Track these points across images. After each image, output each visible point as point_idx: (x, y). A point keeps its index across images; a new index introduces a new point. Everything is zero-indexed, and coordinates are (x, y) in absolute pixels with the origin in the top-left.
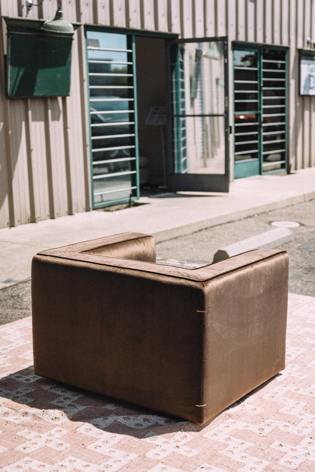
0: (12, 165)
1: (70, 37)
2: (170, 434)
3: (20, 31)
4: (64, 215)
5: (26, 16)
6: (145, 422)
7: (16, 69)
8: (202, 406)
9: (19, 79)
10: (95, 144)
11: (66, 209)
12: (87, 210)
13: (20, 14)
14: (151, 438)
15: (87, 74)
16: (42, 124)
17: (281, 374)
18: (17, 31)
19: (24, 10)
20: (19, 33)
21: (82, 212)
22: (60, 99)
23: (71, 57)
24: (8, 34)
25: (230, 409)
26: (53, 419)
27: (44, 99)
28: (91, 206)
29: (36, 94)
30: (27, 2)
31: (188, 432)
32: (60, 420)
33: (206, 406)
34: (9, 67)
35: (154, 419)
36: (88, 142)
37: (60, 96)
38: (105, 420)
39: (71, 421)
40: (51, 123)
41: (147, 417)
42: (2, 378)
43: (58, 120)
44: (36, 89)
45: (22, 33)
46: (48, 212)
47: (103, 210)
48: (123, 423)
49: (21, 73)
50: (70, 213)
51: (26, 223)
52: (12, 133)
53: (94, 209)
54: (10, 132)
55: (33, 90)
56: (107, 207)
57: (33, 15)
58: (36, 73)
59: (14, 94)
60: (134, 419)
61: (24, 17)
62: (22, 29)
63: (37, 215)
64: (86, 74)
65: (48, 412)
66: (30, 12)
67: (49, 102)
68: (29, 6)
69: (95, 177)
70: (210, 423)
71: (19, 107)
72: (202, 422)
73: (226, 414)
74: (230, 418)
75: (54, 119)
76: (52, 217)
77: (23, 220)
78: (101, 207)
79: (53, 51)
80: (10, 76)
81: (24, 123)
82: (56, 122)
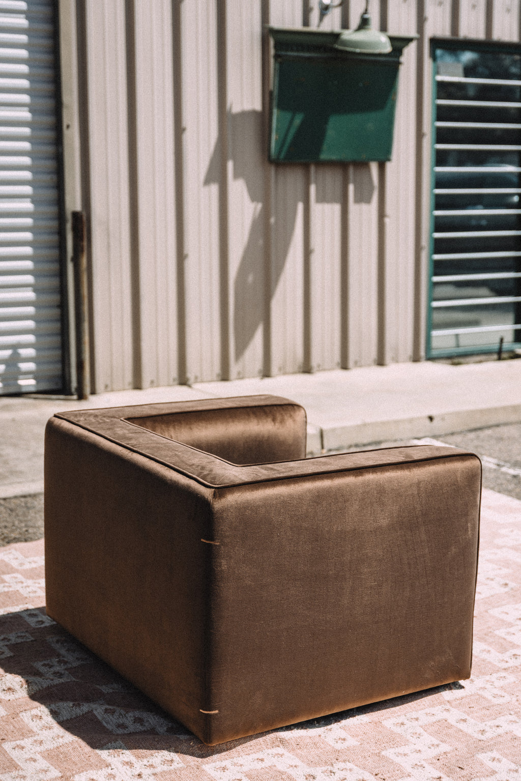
0: (273, 277)
1: (395, 59)
2: (148, 751)
3: (298, 51)
4: (369, 365)
5: (319, 26)
6: (135, 722)
7: (288, 115)
8: (209, 712)
9: (292, 131)
10: (440, 246)
11: (373, 353)
12: (416, 359)
13: (306, 22)
14: (111, 751)
15: (433, 124)
16: (337, 208)
17: (462, 687)
18: (292, 50)
19: (315, 15)
20: (295, 54)
21: (404, 361)
22: (374, 167)
23: (395, 94)
24: (276, 56)
25: (293, 731)
26: (4, 690)
27: (342, 165)
28: (422, 353)
29: (324, 156)
30: (321, 3)
31: (182, 754)
32: (14, 693)
33: (216, 714)
34: (275, 111)
35: (152, 720)
36: (425, 242)
37: (374, 160)
38: (74, 708)
39: (29, 699)
40: (353, 207)
41: (145, 715)
42: (8, 614)
43: (368, 201)
44: (325, 147)
45: (301, 54)
46: (337, 357)
47: (449, 361)
48: (100, 718)
49: (298, 121)
50: (381, 362)
51: (294, 373)
52: (276, 223)
53: (430, 358)
54: (272, 220)
55: (319, 150)
56: (456, 358)
57: (331, 23)
58: (326, 122)
59: (282, 156)
60: (121, 714)
61: (314, 27)
62: (301, 47)
63: (315, 361)
64: (429, 124)
65: (3, 678)
66: (327, 19)
67: (351, 170)
68: (325, 9)
69: (435, 304)
70: (235, 747)
71: (292, 179)
72: (211, 742)
73: (277, 738)
74: (281, 745)
75: (358, 200)
76: (344, 366)
77: (289, 368)
78: (445, 356)
79: (361, 85)
80: (277, 127)
81: (300, 207)
82: (364, 207)
